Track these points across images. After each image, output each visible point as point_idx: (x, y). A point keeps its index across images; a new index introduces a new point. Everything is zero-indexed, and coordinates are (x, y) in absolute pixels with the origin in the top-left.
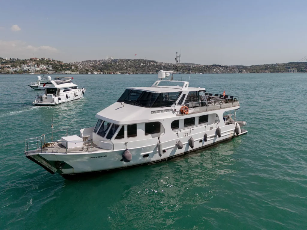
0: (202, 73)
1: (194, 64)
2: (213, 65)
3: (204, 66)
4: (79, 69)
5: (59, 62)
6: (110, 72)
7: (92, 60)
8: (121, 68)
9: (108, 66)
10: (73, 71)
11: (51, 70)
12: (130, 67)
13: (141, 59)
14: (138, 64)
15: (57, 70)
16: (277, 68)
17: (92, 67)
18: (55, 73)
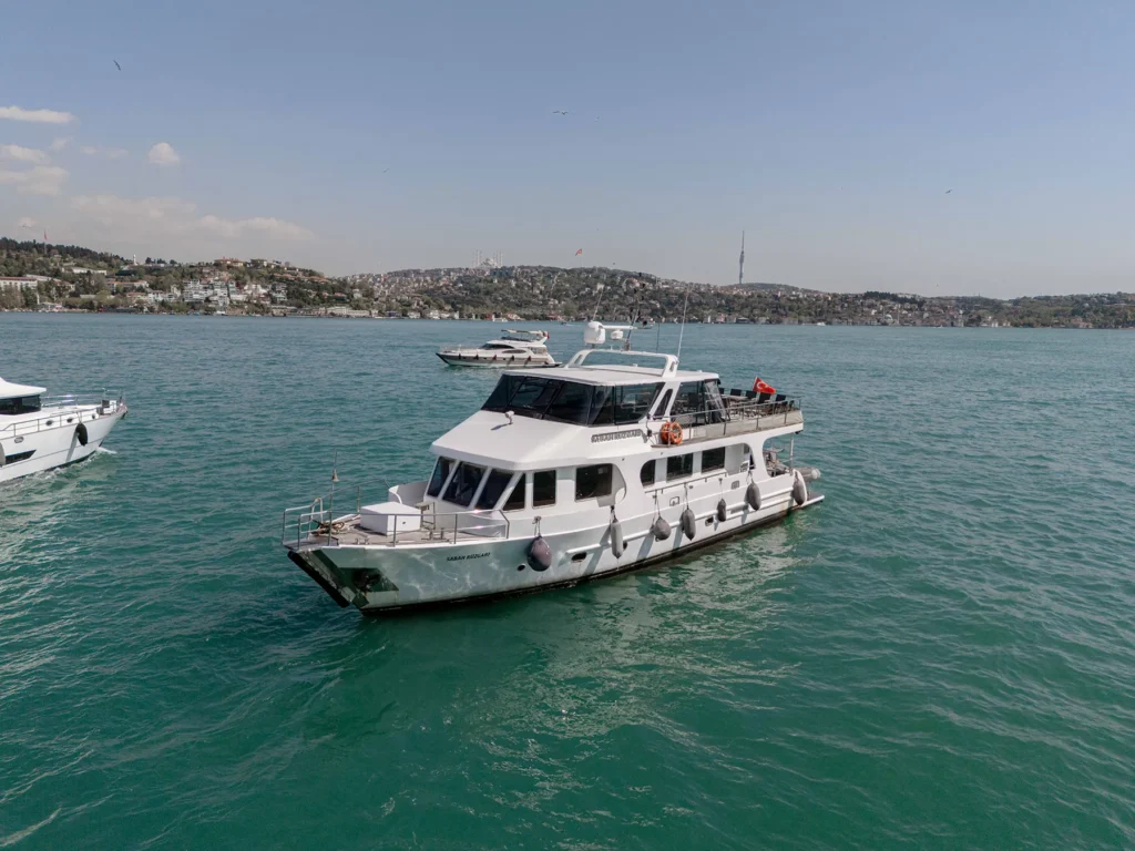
0: (823, 324)
1: (796, 289)
2: (869, 295)
3: (835, 295)
4: (376, 300)
5: (310, 275)
6: (486, 312)
7: (423, 269)
8: (525, 298)
9: (479, 292)
10: (357, 307)
11: (282, 303)
12: (557, 295)
13: (598, 266)
14: (588, 286)
15: (302, 302)
16: (1119, 309)
17: (421, 292)
18: (295, 311)
